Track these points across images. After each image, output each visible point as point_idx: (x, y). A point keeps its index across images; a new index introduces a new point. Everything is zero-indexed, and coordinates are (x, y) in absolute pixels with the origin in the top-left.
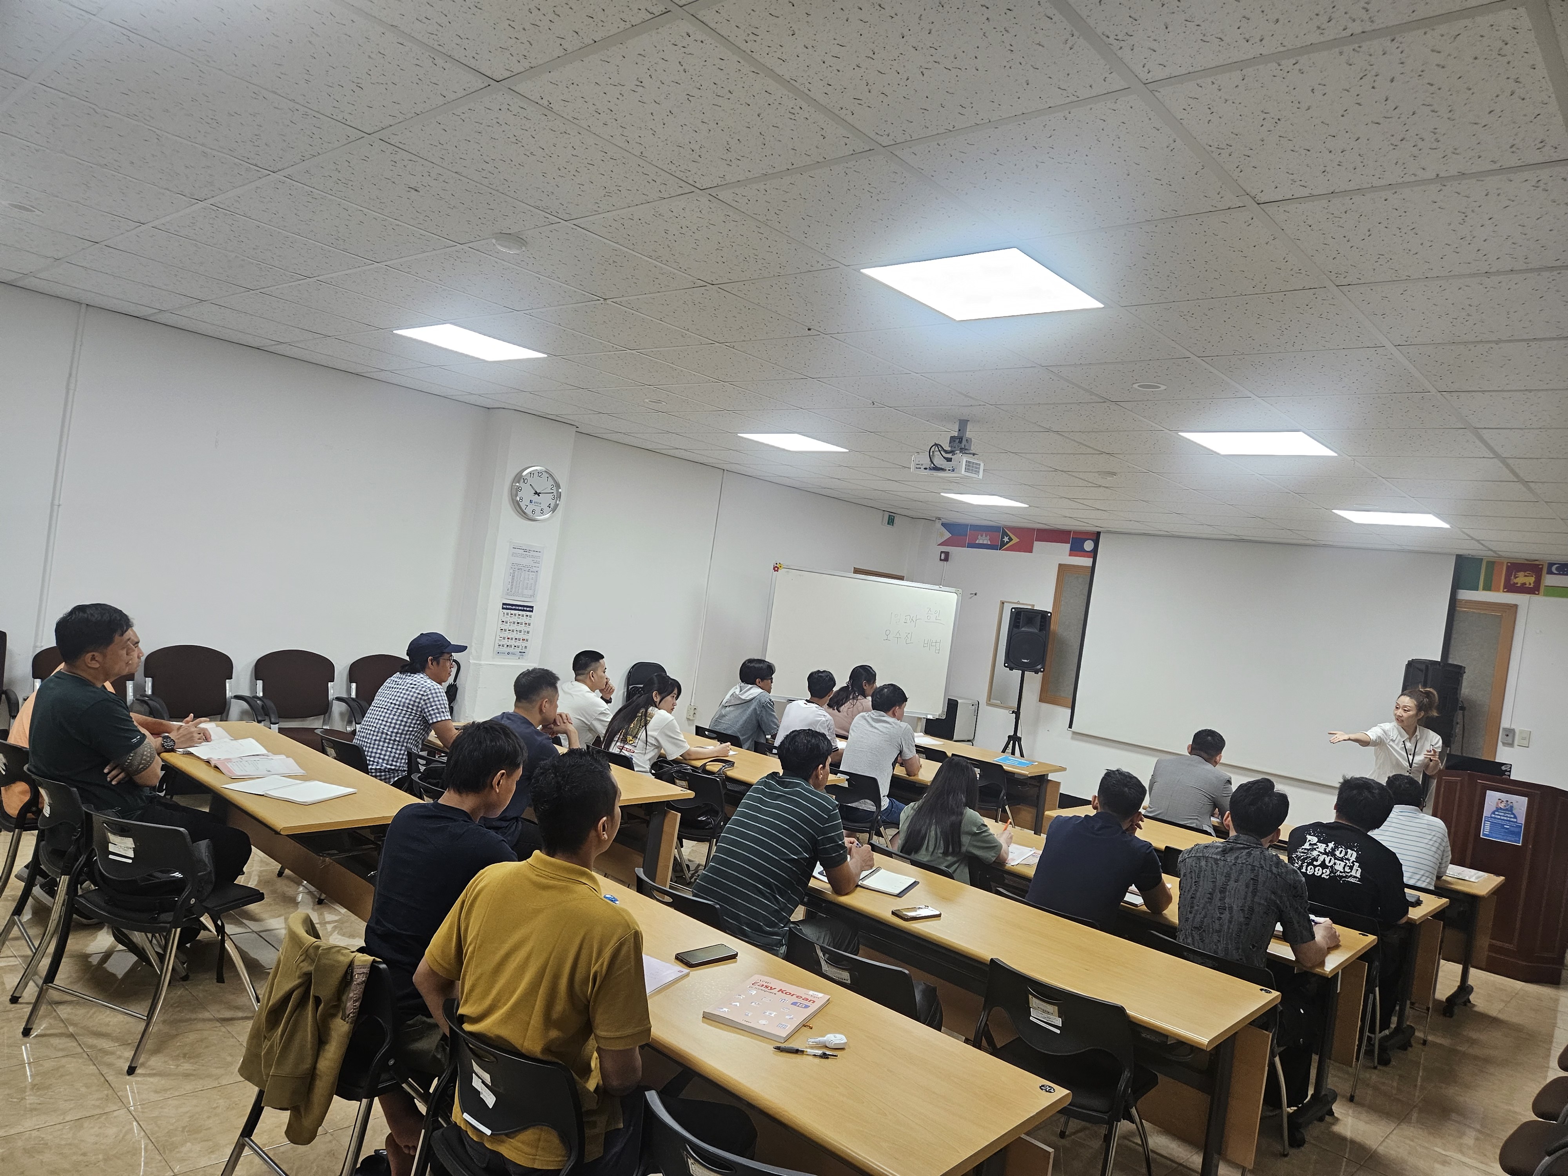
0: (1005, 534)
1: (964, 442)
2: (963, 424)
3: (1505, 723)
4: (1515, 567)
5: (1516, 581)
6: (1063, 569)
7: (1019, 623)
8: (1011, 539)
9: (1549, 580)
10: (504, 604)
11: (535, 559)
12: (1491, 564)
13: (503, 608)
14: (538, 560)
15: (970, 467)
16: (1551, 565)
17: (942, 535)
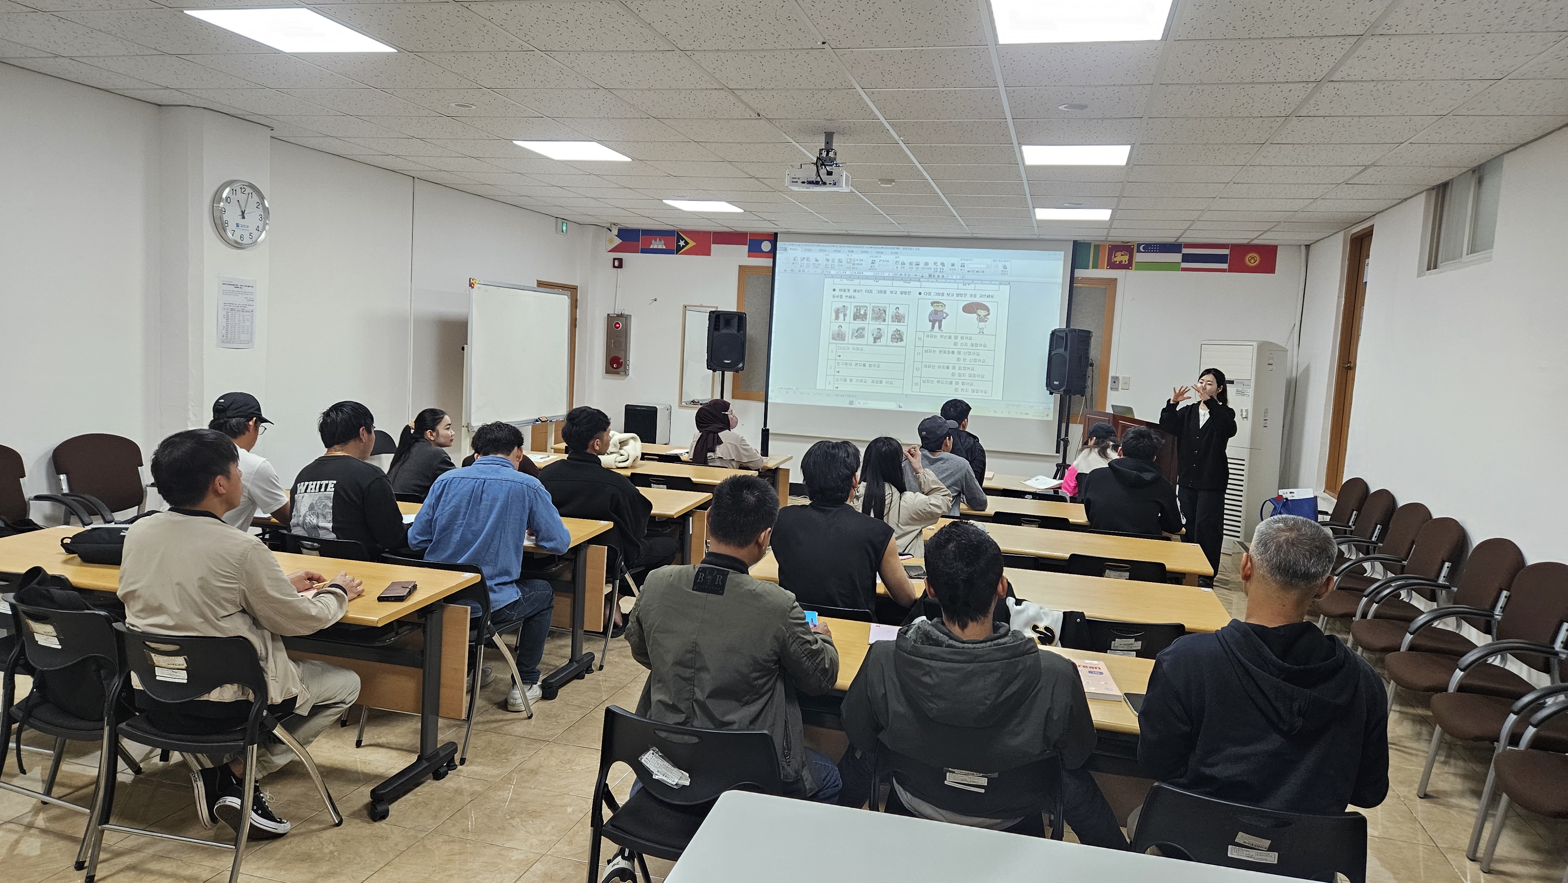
0: (680, 238)
2: (829, 137)
3: (1112, 373)
4: (1116, 248)
5: (1115, 260)
6: (744, 271)
7: (719, 325)
8: (687, 243)
9: (1139, 257)
12: (1097, 247)
14: (251, 296)
16: (1139, 245)
17: (611, 241)
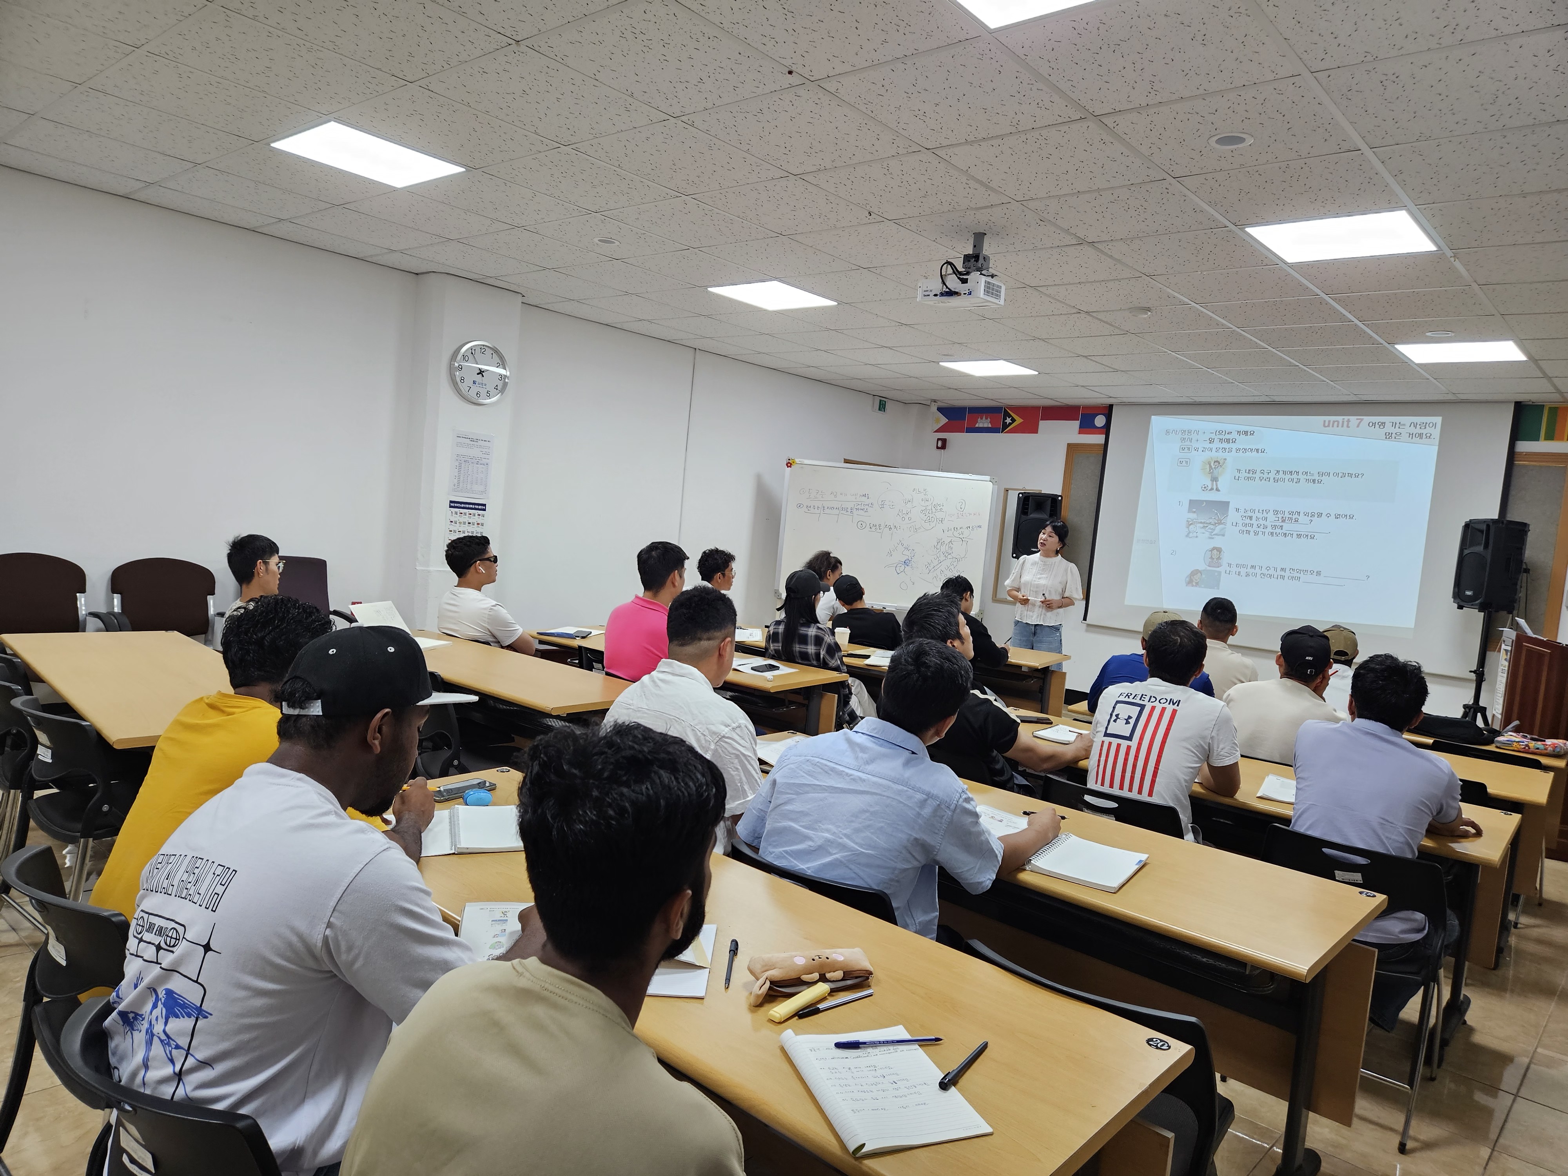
0: (1007, 415)
1: (981, 260)
2: (979, 238)
6: (1073, 449)
7: (1027, 509)
8: (1013, 420)
10: (451, 502)
11: (484, 450)
12: (1555, 409)
13: (451, 507)
14: (486, 450)
15: (991, 290)
17: (938, 420)
